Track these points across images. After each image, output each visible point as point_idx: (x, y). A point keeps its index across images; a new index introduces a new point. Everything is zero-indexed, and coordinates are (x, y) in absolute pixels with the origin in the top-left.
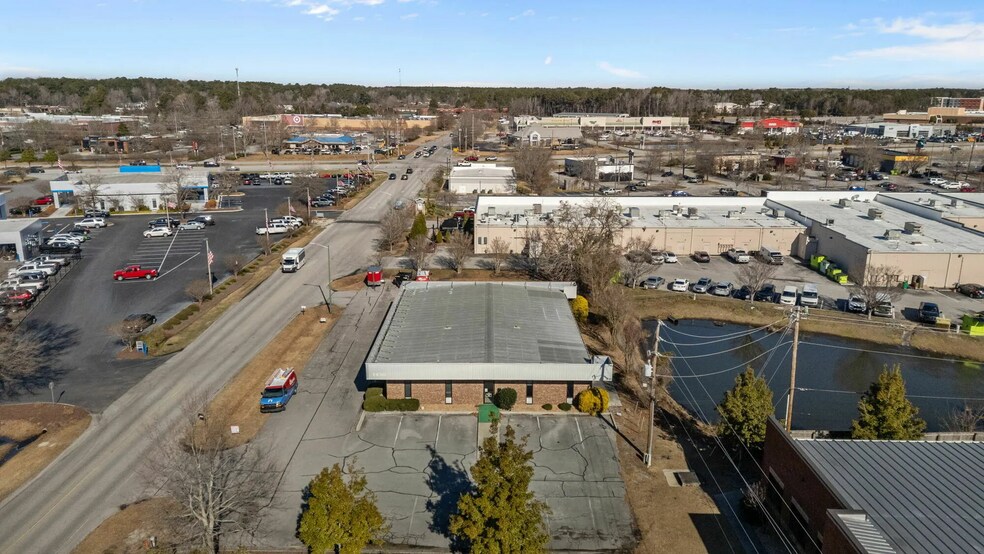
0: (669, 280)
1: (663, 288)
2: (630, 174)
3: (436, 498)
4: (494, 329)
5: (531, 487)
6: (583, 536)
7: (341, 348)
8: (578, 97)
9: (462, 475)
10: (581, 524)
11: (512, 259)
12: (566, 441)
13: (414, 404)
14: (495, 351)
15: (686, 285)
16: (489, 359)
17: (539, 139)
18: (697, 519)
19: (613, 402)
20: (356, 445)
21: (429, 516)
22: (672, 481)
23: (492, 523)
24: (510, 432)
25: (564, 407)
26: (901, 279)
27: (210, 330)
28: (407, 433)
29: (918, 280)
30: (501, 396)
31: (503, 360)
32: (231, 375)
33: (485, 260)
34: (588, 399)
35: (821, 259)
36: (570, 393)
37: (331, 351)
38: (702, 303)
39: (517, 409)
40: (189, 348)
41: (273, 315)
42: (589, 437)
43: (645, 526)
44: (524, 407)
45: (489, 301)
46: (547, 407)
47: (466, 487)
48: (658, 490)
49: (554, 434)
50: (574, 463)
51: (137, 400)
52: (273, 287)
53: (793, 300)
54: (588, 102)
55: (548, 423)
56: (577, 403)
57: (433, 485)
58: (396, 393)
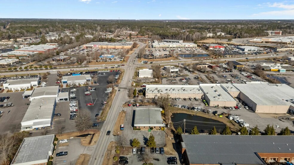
0: (178, 105)
1: (177, 107)
2: (178, 71)
3: (144, 141)
4: (150, 118)
5: (155, 140)
6: (160, 145)
7: (128, 120)
8: (170, 34)
9: (147, 139)
10: (160, 144)
11: (152, 99)
12: (159, 134)
13: (140, 129)
14: (150, 122)
15: (181, 106)
16: (150, 124)
17: (159, 55)
18: (173, 143)
19: (166, 129)
20: (134, 135)
21: (144, 143)
22: (171, 139)
23: (151, 143)
24: (152, 135)
25: (159, 129)
26: (216, 105)
27: (107, 116)
28: (140, 133)
29: (218, 105)
30: (151, 128)
31: (151, 124)
32: (114, 124)
33: (148, 100)
34: (162, 129)
35: (204, 101)
36: (160, 128)
37: (127, 120)
38: (183, 110)
39: (153, 130)
40: (106, 120)
41: (116, 113)
42: (162, 134)
43: (167, 144)
44: (154, 129)
45: (149, 112)
46: (157, 129)
47: (148, 140)
48: (169, 140)
49: (158, 133)
50: (160, 137)
51: (104, 129)
52: (113, 106)
53: (196, 110)
54: (172, 36)
55: (157, 132)
56: (161, 129)
57: (144, 140)
58: (138, 128)
